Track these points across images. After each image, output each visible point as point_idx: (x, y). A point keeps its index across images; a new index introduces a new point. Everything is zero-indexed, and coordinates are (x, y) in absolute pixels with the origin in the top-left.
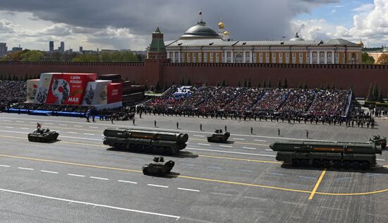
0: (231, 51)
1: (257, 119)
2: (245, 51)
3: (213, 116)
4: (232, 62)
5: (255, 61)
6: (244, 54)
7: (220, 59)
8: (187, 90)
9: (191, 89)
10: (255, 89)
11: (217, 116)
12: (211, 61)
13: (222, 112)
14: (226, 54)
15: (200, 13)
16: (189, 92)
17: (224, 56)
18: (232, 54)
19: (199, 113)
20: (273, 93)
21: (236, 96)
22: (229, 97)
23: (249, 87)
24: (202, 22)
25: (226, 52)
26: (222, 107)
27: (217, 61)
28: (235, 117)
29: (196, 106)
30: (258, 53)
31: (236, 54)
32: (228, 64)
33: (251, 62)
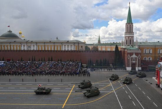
0: (26, 45)
1: (39, 75)
2: (32, 45)
3: (16, 75)
4: (26, 50)
5: (37, 49)
6: (32, 46)
7: (20, 48)
8: (2, 63)
9: (4, 62)
10: (37, 62)
11: (18, 75)
12: (15, 49)
13: (21, 73)
14: (23, 46)
15: (9, 26)
16: (3, 64)
17: (22, 47)
18: (26, 46)
19: (8, 74)
20: (46, 63)
21: (28, 65)
22: (24, 65)
23: (35, 61)
24: (10, 31)
25: (23, 45)
26: (21, 70)
27: (18, 49)
28: (28, 74)
29: (7, 70)
30: (39, 46)
31: (28, 46)
32: (24, 51)
33: (35, 50)
